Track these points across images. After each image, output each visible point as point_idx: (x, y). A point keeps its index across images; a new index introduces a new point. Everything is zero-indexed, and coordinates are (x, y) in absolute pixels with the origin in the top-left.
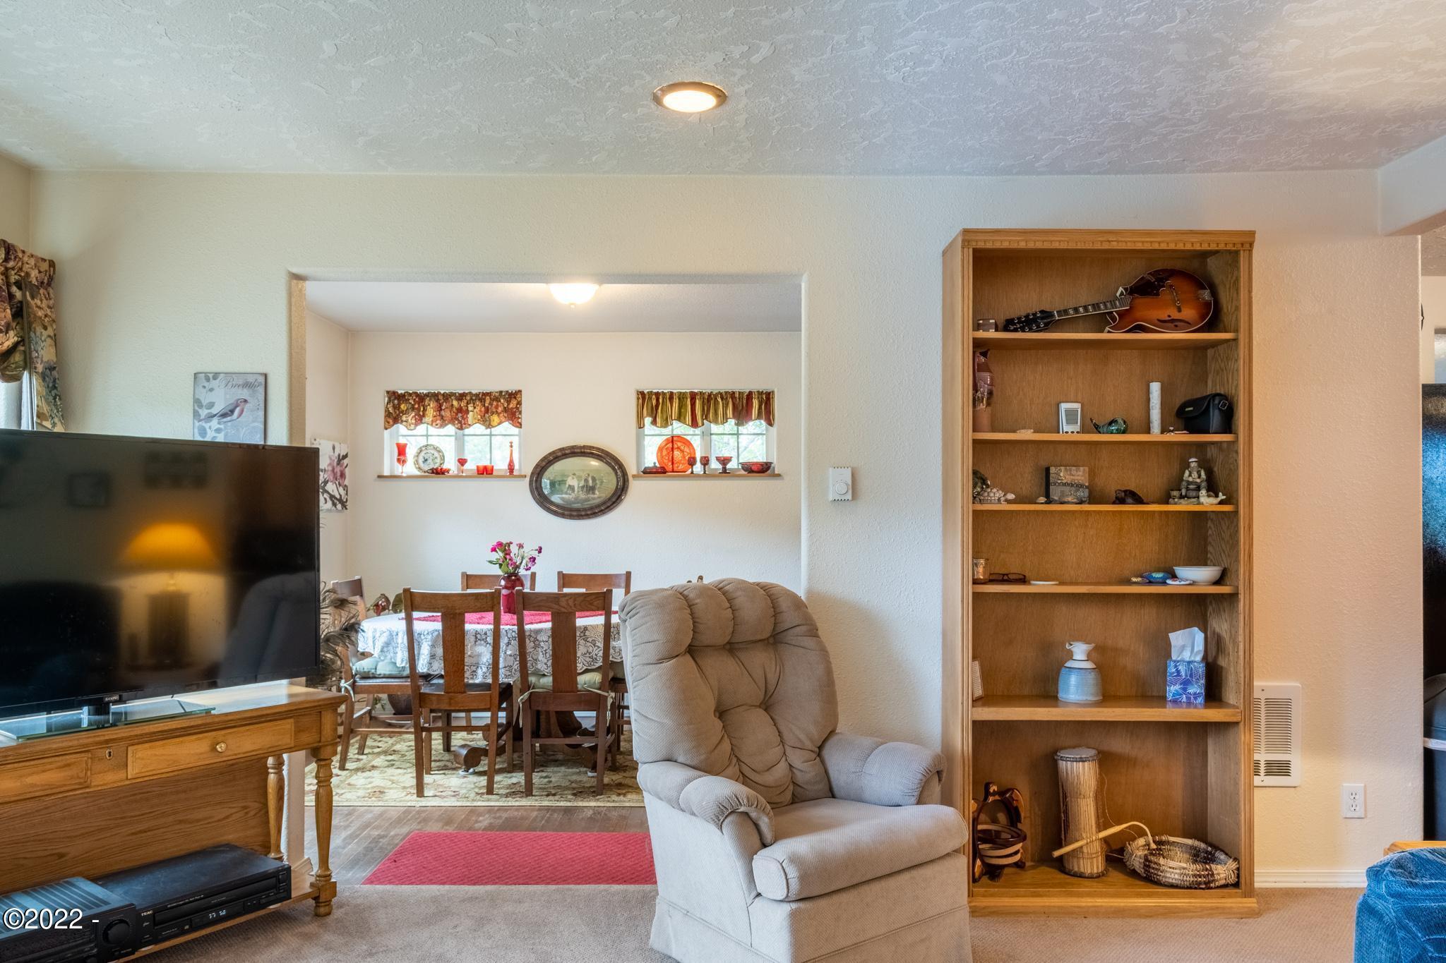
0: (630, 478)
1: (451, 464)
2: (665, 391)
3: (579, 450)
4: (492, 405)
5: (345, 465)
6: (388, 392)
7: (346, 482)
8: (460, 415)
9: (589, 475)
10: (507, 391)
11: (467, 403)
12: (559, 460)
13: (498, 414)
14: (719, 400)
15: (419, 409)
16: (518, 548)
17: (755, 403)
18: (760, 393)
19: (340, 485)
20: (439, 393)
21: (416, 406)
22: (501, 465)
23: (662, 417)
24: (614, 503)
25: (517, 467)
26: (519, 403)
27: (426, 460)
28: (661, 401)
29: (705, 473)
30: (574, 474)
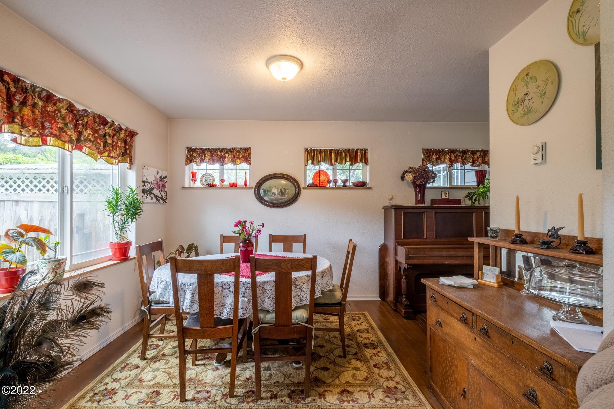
0: (302, 189)
1: (217, 182)
2: (318, 149)
3: (278, 176)
4: (237, 154)
5: (165, 181)
6: (187, 148)
7: (166, 190)
8: (221, 159)
9: (282, 187)
10: (244, 148)
11: (225, 154)
12: (268, 180)
13: (240, 159)
14: (343, 153)
15: (202, 156)
16: (250, 224)
17: (359, 155)
18: (361, 150)
19: (162, 191)
20: (212, 148)
21: (201, 154)
22: (241, 182)
23: (316, 161)
24: (294, 200)
25: (248, 184)
26: (250, 154)
27: (206, 180)
28: (316, 153)
29: (336, 186)
30: (275, 187)
